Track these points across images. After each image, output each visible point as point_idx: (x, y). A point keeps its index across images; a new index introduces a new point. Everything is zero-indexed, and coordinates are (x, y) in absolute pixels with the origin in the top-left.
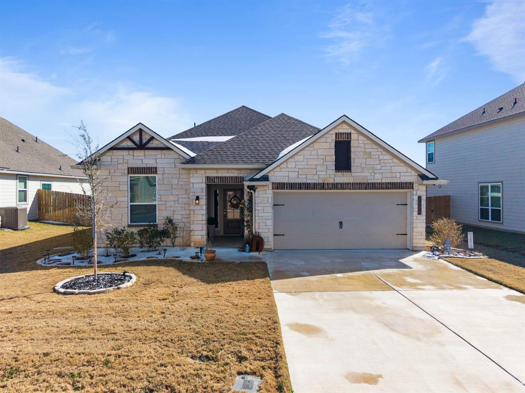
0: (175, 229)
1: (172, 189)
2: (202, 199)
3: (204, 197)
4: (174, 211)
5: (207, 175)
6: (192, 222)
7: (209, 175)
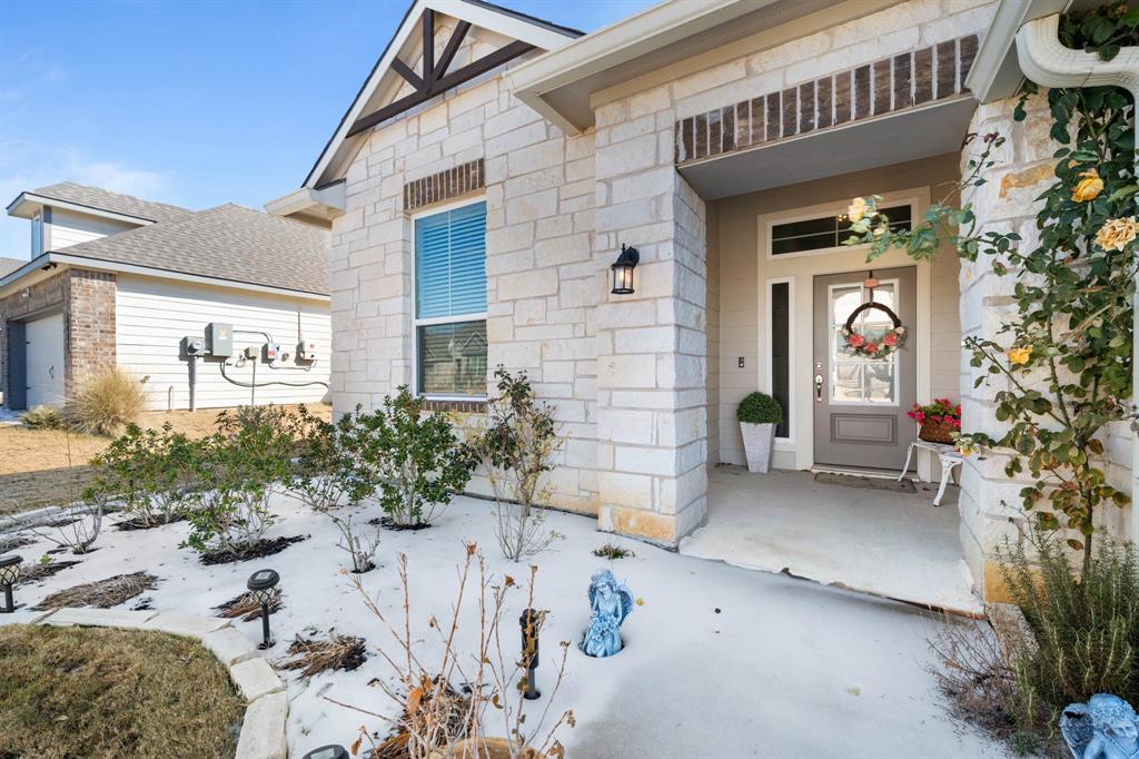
0: (544, 427)
1: (535, 239)
2: (658, 260)
3: (668, 251)
4: (544, 345)
5: (683, 115)
6: (602, 398)
7: (692, 111)
